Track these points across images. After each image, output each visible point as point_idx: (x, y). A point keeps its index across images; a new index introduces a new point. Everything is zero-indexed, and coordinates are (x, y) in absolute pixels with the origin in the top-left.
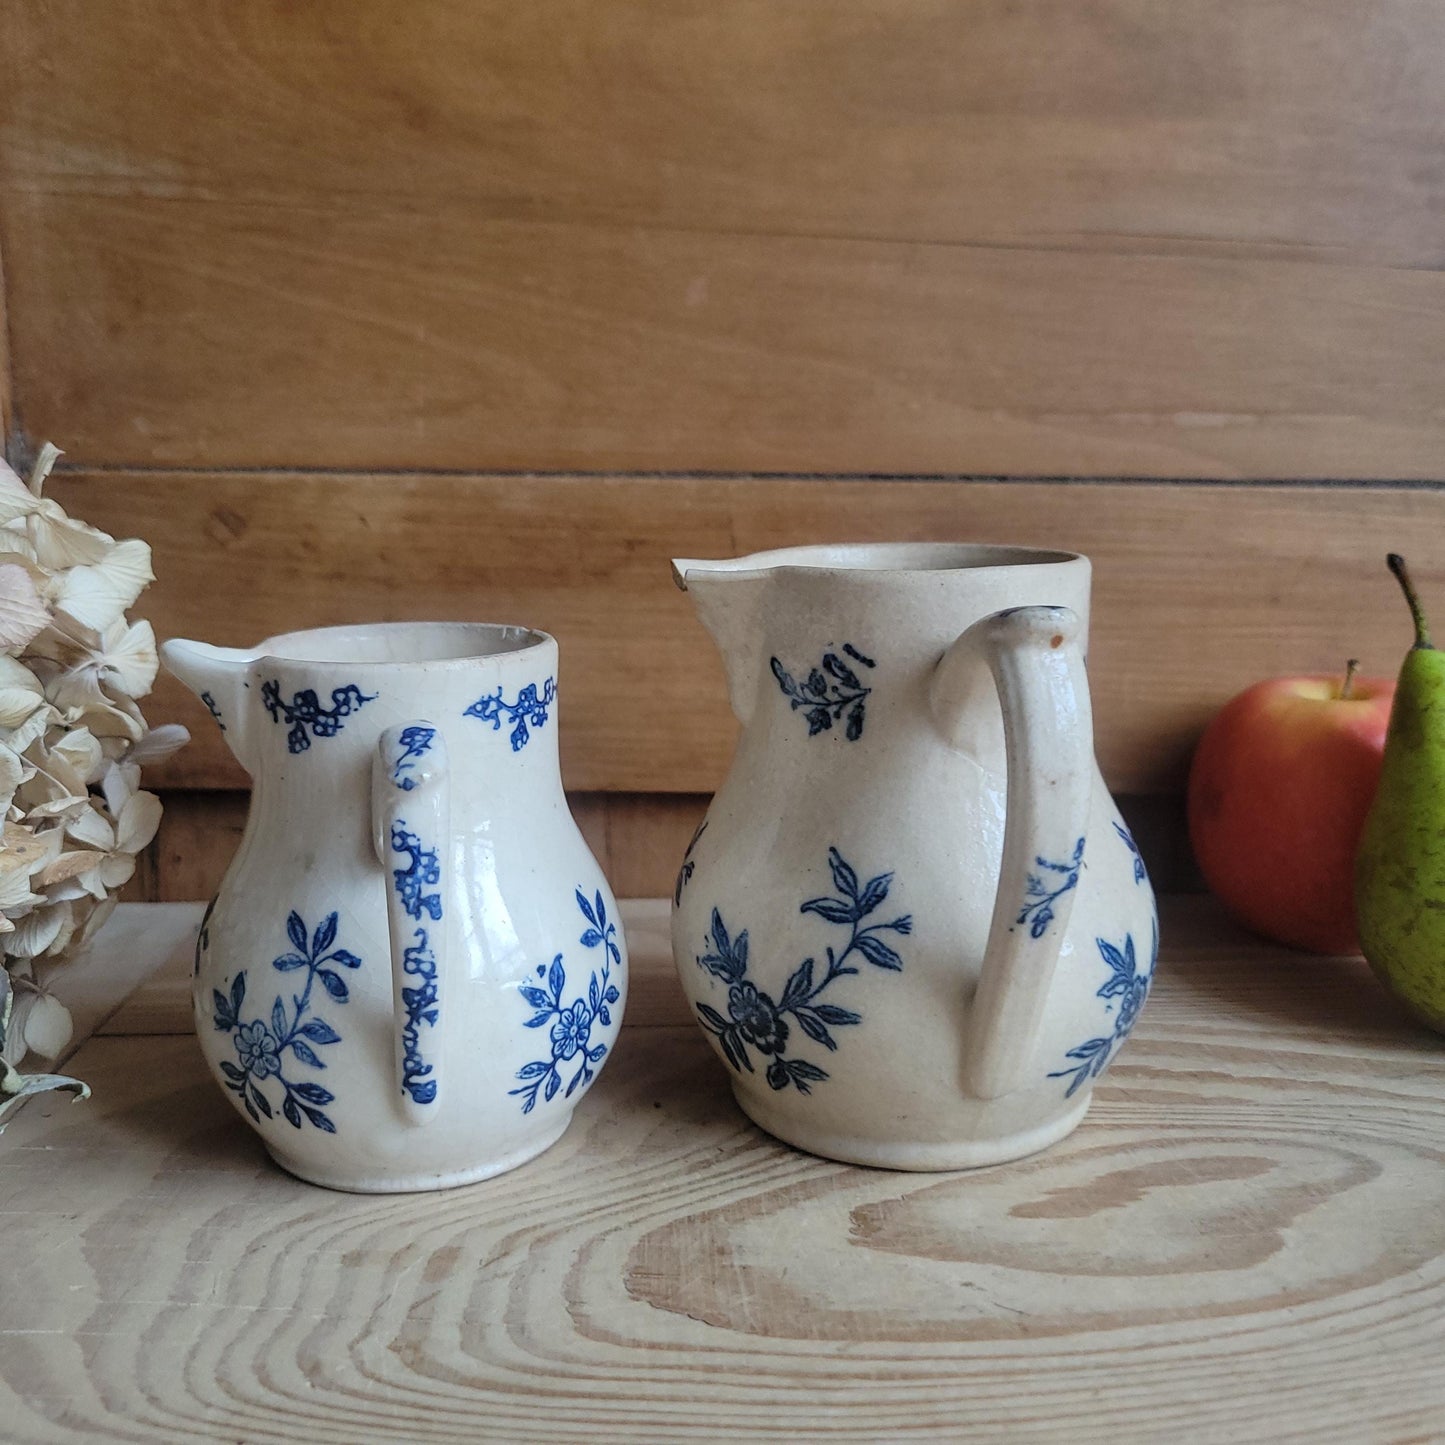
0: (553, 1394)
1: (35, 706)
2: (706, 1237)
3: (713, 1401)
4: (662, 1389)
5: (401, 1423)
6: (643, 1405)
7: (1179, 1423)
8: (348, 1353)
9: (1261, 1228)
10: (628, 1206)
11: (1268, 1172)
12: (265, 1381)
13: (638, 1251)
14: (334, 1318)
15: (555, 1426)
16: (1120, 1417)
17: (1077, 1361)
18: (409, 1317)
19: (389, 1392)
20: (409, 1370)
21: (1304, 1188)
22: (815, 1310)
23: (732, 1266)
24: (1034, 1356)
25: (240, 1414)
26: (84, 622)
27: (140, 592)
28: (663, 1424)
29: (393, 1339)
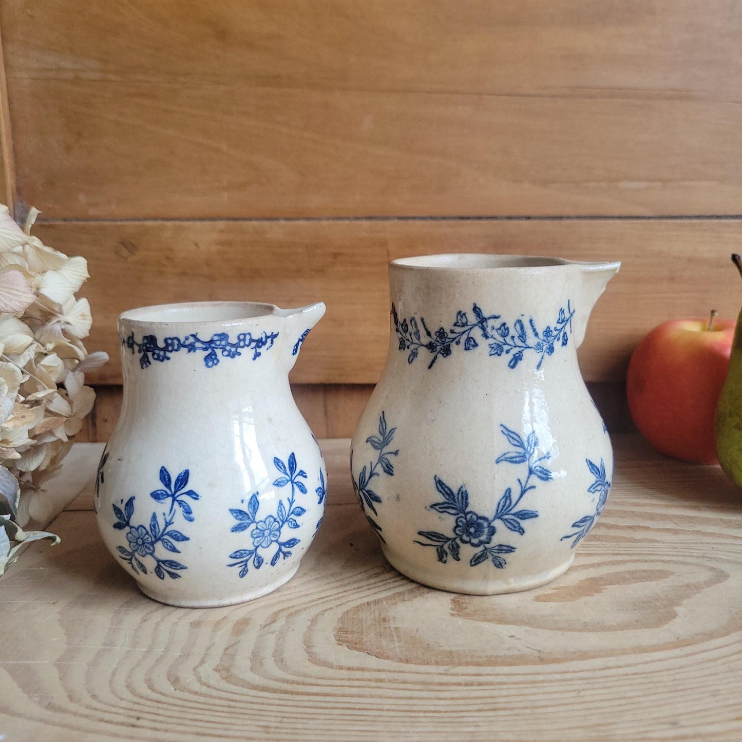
0: (298, 693)
1: (29, 343)
2: (376, 612)
3: (380, 697)
4: (354, 691)
5: (220, 709)
6: (344, 699)
7: (621, 708)
8: (193, 673)
9: (666, 607)
10: (336, 597)
11: (670, 577)
12: (151, 687)
13: (341, 620)
14: (186, 655)
15: (300, 710)
16: (590, 705)
17: (569, 676)
18: (224, 654)
19: (214, 693)
20: (223, 681)
21: (688, 585)
22: (433, 650)
23: (390, 627)
24: (546, 674)
25: (138, 704)
26: (53, 300)
27: (82, 284)
28: (354, 709)
29: (216, 666)
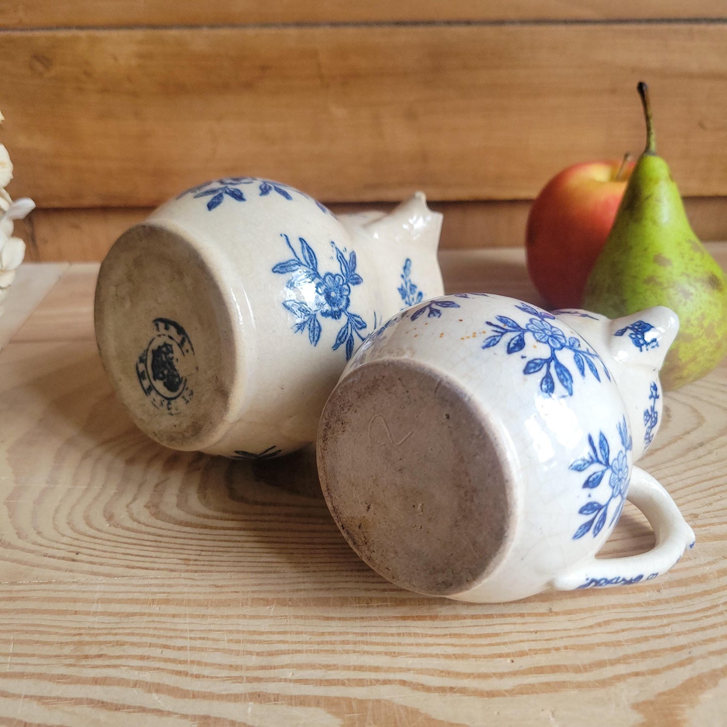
0: (217, 528)
3: (287, 530)
4: (265, 525)
5: (148, 543)
8: (126, 509)
12: (89, 524)
14: (121, 492)
15: (217, 543)
18: (154, 491)
20: (153, 517)
25: (78, 539)
29: (147, 502)
